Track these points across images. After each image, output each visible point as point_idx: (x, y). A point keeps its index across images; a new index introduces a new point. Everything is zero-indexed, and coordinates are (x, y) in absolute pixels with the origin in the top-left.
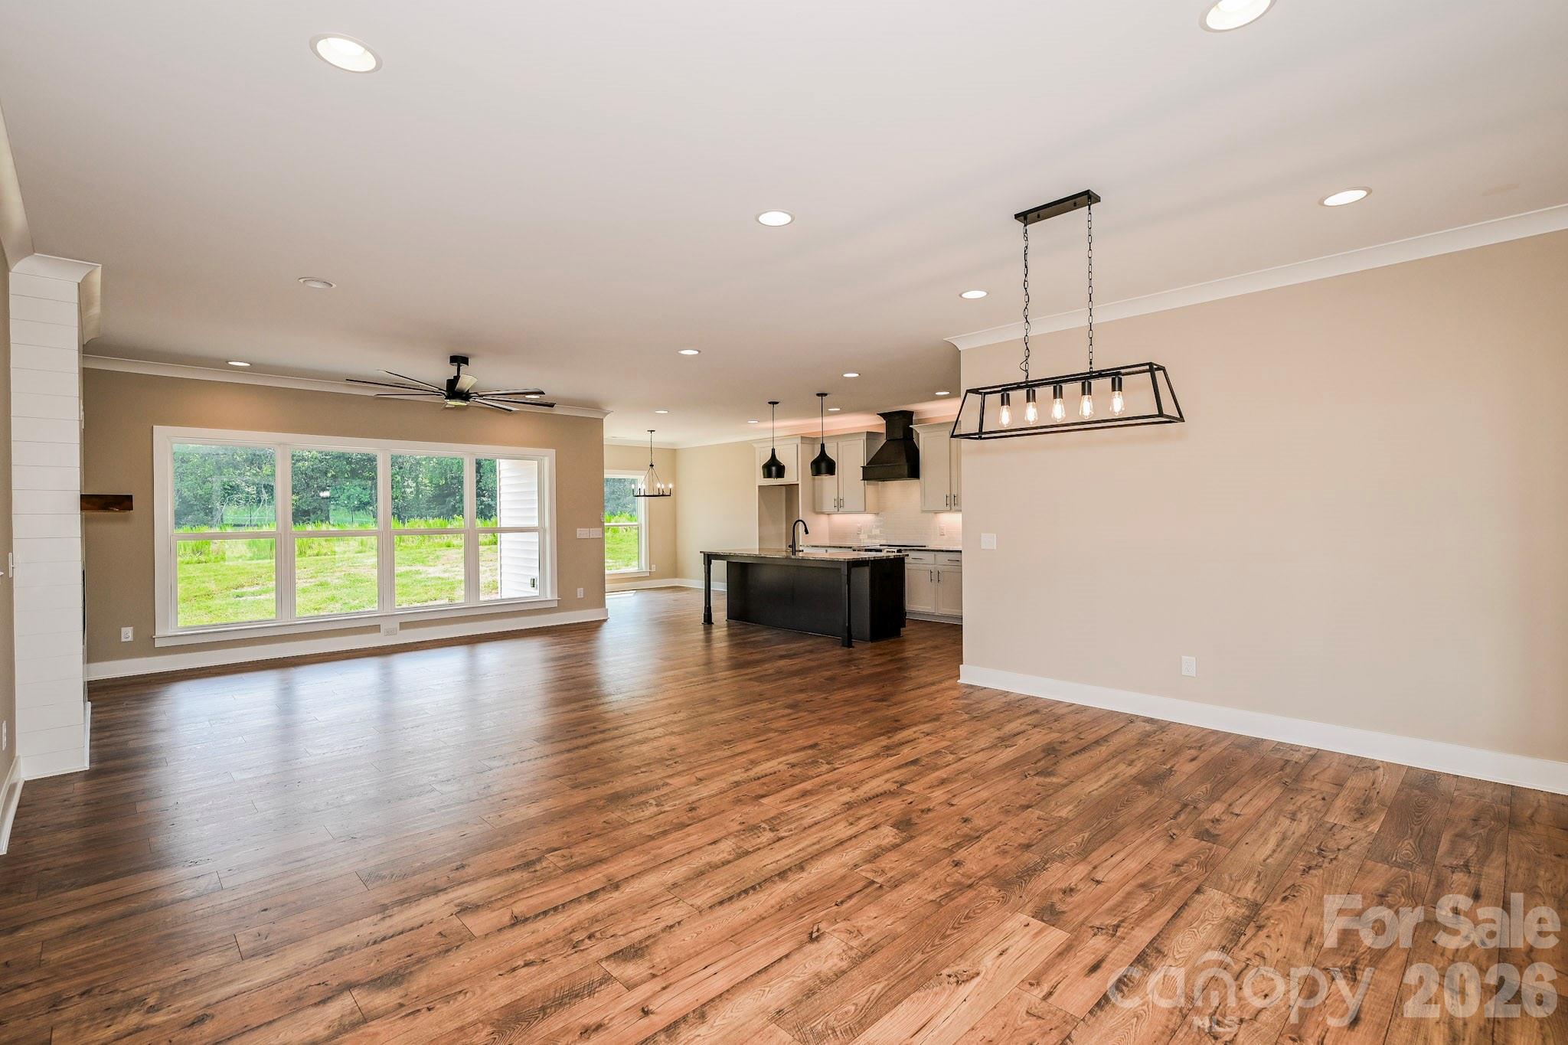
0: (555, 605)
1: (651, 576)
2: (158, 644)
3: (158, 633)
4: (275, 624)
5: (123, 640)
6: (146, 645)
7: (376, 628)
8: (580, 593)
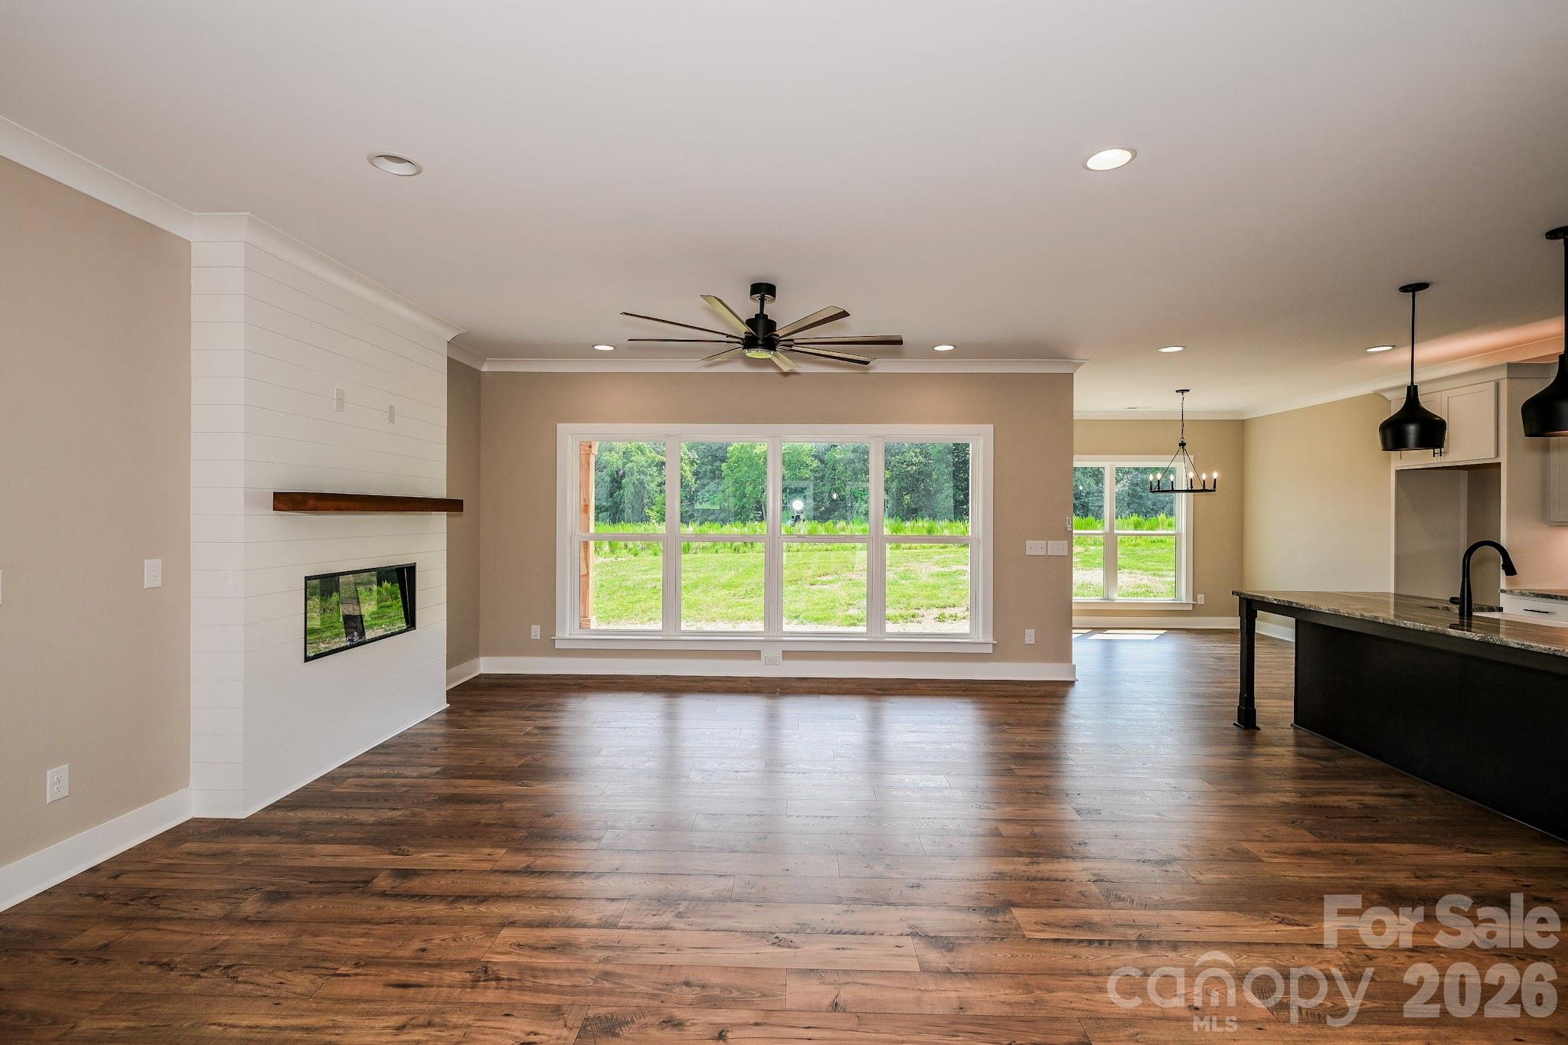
0: (989, 650)
1: (1195, 610)
2: (558, 645)
3: (558, 635)
4: (661, 638)
5: (533, 637)
6: (548, 647)
7: (755, 655)
8: (1030, 636)
